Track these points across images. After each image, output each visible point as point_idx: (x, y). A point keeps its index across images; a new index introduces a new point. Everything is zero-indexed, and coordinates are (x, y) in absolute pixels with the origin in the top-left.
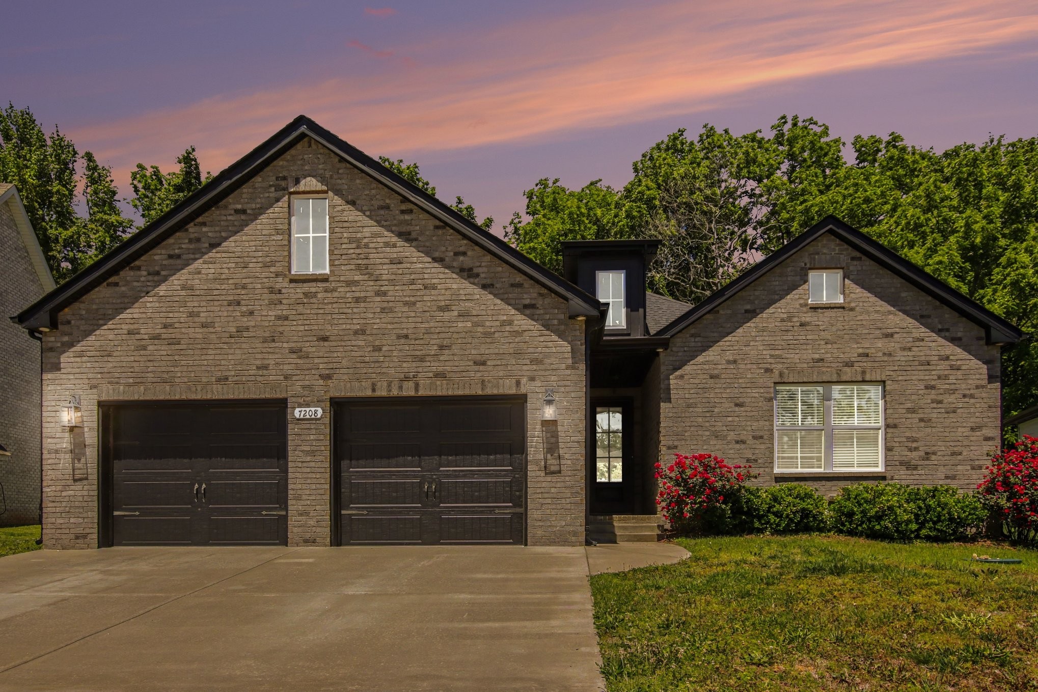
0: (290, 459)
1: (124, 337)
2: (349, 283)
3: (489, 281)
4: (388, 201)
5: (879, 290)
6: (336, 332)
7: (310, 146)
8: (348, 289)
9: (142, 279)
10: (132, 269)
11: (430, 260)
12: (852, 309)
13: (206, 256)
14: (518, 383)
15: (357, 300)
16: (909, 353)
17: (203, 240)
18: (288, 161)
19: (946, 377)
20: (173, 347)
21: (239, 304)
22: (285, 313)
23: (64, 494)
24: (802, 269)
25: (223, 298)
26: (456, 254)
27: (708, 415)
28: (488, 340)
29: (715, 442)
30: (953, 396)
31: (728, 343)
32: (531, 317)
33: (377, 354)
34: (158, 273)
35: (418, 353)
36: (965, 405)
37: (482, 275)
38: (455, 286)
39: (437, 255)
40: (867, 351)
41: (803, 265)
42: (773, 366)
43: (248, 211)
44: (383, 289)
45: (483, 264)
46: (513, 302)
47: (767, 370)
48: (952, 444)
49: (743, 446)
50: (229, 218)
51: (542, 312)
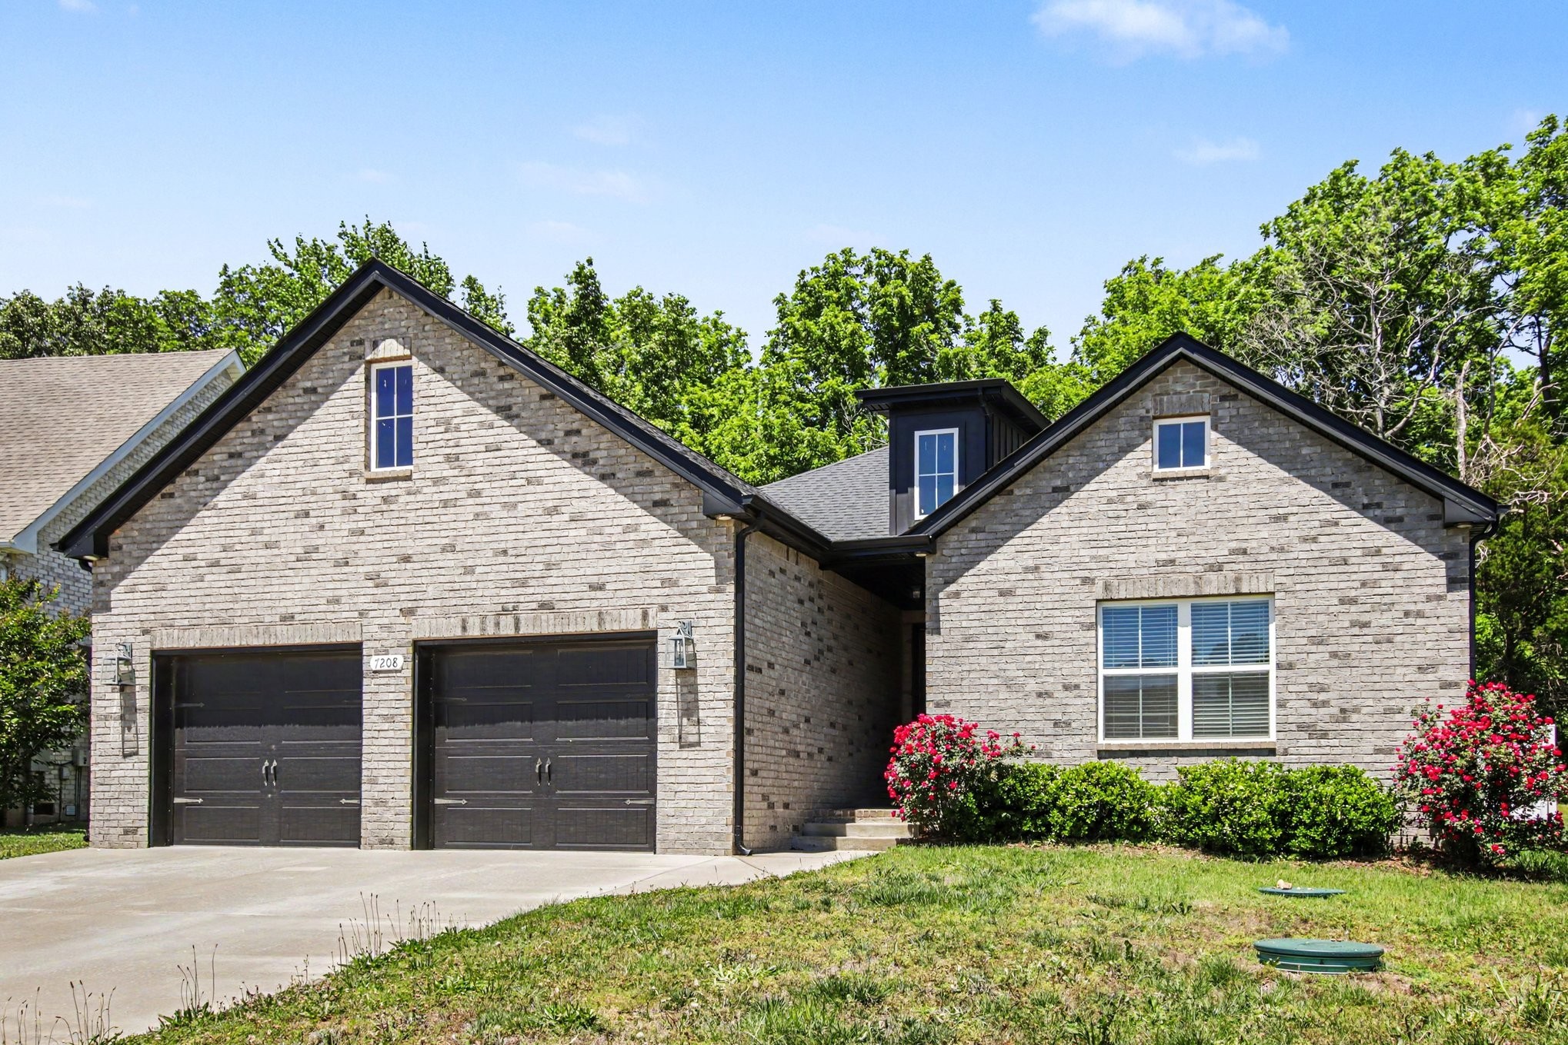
0: (365, 726)
1: (180, 564)
2: (436, 481)
3: (608, 470)
4: (483, 365)
5: (1266, 445)
6: (420, 549)
7: (391, 297)
8: (435, 489)
9: (200, 487)
10: (188, 474)
11: (534, 443)
12: (1221, 479)
13: (270, 453)
14: (645, 615)
15: (445, 504)
16: (1314, 546)
17: (268, 431)
18: (365, 318)
19: (1375, 584)
20: (233, 576)
21: (307, 515)
22: (361, 525)
23: (114, 774)
24: (1142, 419)
25: (289, 508)
26: (568, 433)
27: (996, 652)
28: (608, 554)
29: (1007, 695)
30: (1386, 615)
31: (1027, 541)
32: (664, 518)
33: (468, 578)
34: (217, 478)
35: (518, 575)
36: (1408, 629)
37: (601, 462)
38: (566, 479)
39: (543, 436)
40: (1244, 545)
41: (1143, 412)
42: (1095, 574)
43: (320, 390)
44: (477, 486)
45: (602, 446)
46: (639, 497)
47: (1086, 581)
48: (1386, 694)
49: (1049, 701)
50: (298, 400)
51: (676, 510)
